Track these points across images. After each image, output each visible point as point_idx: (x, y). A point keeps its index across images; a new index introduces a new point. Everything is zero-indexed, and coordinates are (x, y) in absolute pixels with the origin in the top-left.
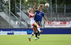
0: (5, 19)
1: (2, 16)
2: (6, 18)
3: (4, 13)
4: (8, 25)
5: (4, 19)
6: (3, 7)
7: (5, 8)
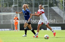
0: (58, 14)
1: (55, 11)
3: (58, 8)
5: (58, 13)
6: (57, 2)
7: (59, 2)
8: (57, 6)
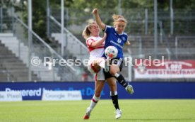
0: (14, 54)
2: (19, 51)
3: (14, 36)
4: (25, 71)
5: (13, 52)
8: (10, 31)
